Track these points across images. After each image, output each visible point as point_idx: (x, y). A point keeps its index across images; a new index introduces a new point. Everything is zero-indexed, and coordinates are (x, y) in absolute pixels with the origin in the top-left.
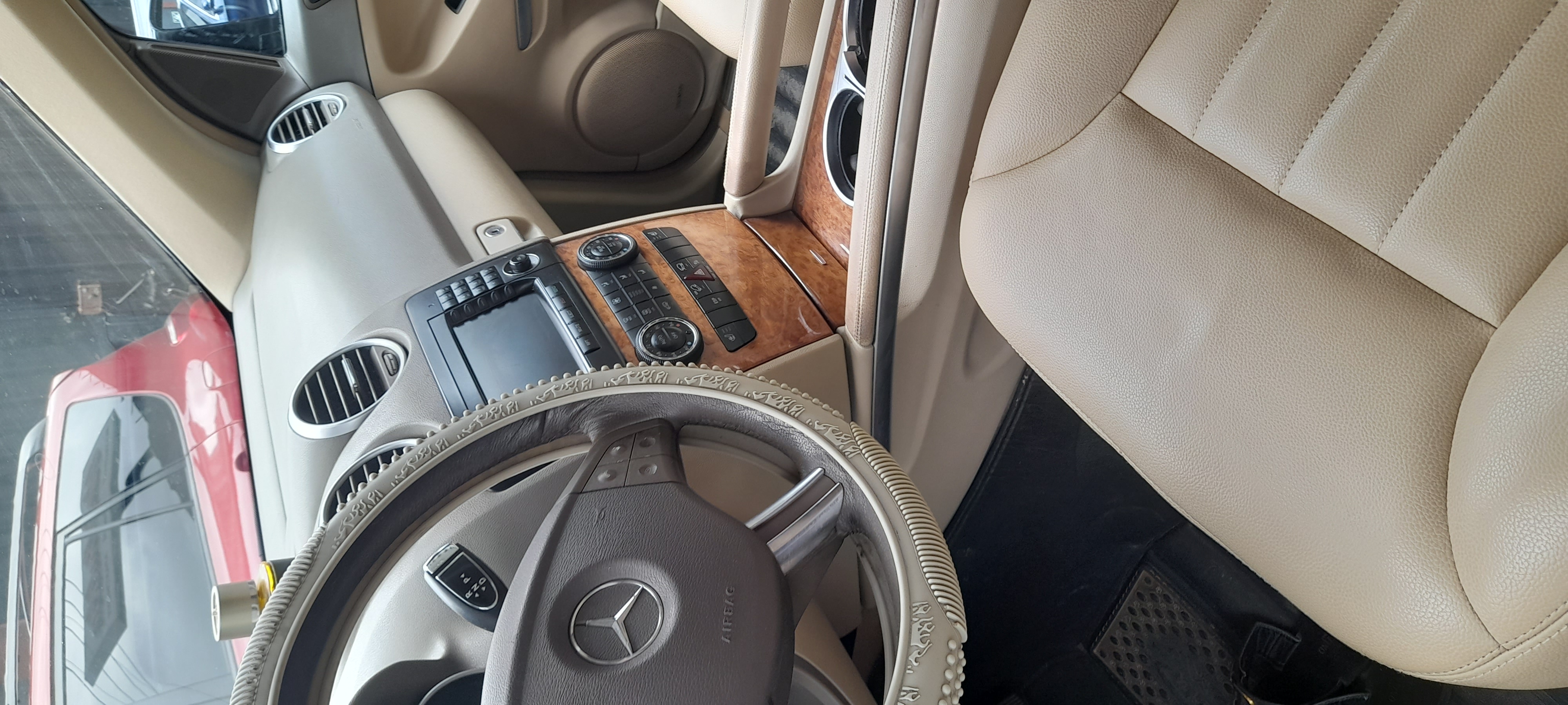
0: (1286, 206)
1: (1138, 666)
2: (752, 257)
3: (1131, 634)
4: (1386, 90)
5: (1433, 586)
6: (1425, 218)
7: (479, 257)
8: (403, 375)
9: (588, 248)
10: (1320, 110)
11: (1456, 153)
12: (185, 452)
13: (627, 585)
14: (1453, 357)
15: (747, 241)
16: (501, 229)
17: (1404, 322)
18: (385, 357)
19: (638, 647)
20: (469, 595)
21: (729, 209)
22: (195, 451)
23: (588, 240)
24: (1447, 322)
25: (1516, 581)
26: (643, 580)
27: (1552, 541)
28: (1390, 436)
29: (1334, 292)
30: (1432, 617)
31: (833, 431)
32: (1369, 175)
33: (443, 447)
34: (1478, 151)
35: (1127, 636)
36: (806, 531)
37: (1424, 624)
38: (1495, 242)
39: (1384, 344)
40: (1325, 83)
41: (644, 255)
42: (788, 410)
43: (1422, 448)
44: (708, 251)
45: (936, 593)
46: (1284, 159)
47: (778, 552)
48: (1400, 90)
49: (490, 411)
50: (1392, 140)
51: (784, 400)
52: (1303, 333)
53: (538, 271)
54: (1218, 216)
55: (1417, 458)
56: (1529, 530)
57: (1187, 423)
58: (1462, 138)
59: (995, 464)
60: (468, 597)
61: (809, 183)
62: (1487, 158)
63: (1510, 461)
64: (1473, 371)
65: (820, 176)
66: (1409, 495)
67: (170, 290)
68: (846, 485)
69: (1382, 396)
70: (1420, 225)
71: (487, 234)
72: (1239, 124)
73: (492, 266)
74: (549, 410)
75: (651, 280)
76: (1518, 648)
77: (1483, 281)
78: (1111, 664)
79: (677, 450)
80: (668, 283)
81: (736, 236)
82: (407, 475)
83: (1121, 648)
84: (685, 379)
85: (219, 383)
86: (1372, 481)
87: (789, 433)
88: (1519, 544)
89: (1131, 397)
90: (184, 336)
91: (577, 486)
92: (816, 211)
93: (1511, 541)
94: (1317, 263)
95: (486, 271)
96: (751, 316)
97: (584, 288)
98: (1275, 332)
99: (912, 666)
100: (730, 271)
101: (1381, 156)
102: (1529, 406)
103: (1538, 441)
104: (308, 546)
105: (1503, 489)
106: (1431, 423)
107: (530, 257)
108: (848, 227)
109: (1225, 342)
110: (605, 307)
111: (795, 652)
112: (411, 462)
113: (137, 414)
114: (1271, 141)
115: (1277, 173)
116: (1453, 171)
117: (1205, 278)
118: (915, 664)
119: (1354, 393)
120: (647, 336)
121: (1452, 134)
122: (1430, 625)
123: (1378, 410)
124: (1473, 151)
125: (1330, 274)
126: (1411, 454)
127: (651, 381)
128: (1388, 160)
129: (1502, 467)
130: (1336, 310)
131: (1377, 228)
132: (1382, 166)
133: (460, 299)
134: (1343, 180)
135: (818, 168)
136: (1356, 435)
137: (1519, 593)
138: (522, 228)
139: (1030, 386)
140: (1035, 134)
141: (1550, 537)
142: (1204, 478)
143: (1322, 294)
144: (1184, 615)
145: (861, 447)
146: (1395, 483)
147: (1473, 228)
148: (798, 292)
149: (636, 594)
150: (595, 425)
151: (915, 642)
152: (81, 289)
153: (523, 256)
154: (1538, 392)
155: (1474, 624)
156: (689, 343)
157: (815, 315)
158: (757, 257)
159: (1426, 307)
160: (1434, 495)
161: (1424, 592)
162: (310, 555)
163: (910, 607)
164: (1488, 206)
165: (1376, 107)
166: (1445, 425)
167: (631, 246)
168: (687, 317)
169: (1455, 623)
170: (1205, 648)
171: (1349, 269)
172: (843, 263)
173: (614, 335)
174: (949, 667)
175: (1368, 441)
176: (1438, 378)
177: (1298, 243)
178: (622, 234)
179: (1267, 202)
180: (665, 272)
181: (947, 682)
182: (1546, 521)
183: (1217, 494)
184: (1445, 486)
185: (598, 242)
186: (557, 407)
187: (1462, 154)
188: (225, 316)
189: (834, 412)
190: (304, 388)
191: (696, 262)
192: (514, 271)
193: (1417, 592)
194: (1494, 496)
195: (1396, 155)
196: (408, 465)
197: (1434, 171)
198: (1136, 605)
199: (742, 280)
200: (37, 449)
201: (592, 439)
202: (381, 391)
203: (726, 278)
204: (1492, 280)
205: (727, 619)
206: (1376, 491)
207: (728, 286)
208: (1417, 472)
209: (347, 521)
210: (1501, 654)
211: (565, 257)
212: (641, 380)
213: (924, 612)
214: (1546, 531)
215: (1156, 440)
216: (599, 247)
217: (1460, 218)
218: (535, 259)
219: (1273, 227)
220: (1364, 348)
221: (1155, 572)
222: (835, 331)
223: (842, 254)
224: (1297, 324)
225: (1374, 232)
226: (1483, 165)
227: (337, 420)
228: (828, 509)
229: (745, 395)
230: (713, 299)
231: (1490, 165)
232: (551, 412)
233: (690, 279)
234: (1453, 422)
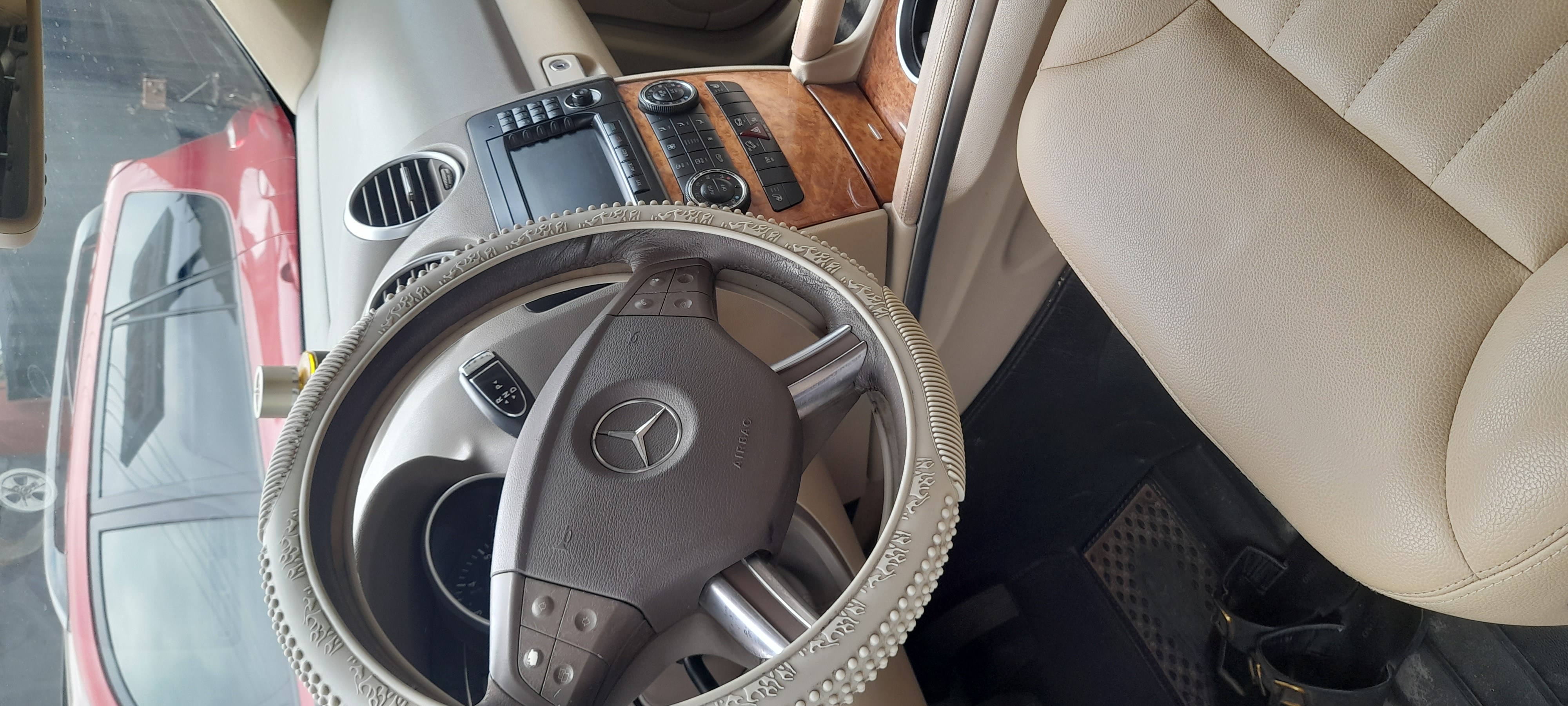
0: (1349, 129)
1: (1125, 574)
2: (810, 122)
3: (1124, 543)
4: (1471, 22)
5: (1420, 510)
6: (1484, 156)
7: (541, 86)
8: (458, 189)
9: (651, 91)
10: (1401, 34)
11: (1527, 94)
12: (233, 256)
13: (650, 404)
14: (1484, 296)
15: (808, 106)
16: (566, 64)
17: (1443, 256)
18: (442, 171)
19: (655, 461)
20: (499, 400)
21: (794, 72)
22: (243, 255)
23: (652, 83)
24: (1485, 261)
25: (1501, 514)
26: (666, 402)
27: (1543, 480)
28: (1407, 364)
29: (1379, 219)
30: (1413, 540)
31: (866, 291)
32: (1437, 106)
33: (492, 255)
34: (1551, 94)
35: (1119, 545)
36: (826, 382)
37: (1404, 546)
38: (1548, 188)
39: (1420, 275)
40: (1411, 8)
41: (704, 105)
42: (825, 266)
43: (1436, 379)
44: (767, 110)
45: (941, 452)
46: (1355, 81)
47: (796, 396)
48: (1485, 24)
49: (540, 228)
50: (1467, 74)
51: (822, 256)
52: (1342, 256)
53: (599, 108)
54: (1279, 131)
55: (1429, 389)
56: (1523, 467)
57: (1211, 332)
58: (1537, 80)
59: (1018, 361)
60: (498, 402)
61: (877, 57)
62: (1558, 102)
63: (1518, 400)
64: (1501, 312)
65: (889, 50)
66: (1414, 423)
67: (232, 95)
68: (870, 344)
69: (1408, 326)
70: (1478, 162)
71: (552, 67)
72: (1317, 41)
73: (554, 96)
74: (596, 234)
75: (707, 131)
76: (1490, 578)
77: (1529, 225)
78: (1099, 569)
79: (714, 291)
80: (724, 136)
81: (798, 100)
82: (455, 276)
83: (1112, 555)
84: (730, 224)
85: (272, 192)
86: (1381, 406)
87: (822, 289)
88: (1511, 479)
89: (1162, 301)
90: (242, 143)
91: (615, 307)
92: (880, 85)
93: (1504, 476)
94: (1368, 189)
95: (549, 100)
96: (801, 180)
97: (641, 130)
98: (1314, 252)
99: (909, 513)
100: (786, 133)
101: (1453, 89)
102: (1548, 349)
103: (1550, 383)
104: (356, 329)
105: (1506, 426)
106: (1449, 357)
107: (592, 93)
108: (909, 105)
109: (1263, 256)
110: (660, 151)
111: (798, 502)
112: (460, 264)
113: (190, 214)
114: (1346, 61)
115: (1345, 95)
116: (1521, 112)
117: (1255, 191)
118: (911, 512)
119: (1381, 320)
120: (698, 184)
121: (1528, 74)
122: (1410, 547)
123: (1400, 339)
124: (1545, 93)
125: (1379, 201)
126: (1424, 384)
127: (696, 221)
128: (1458, 93)
129: (1509, 405)
130: (1378, 237)
131: (1434, 161)
132: (1451, 99)
133: (520, 124)
134: (1411, 109)
135: (889, 42)
136: (1374, 361)
137: (1501, 526)
138: (587, 65)
139: (1065, 289)
140: (1111, 28)
141: (1542, 476)
142: (1219, 386)
143: (1368, 220)
144: (1178, 531)
145: (890, 310)
146: (1403, 409)
147: (1529, 171)
148: (850, 162)
149: (658, 414)
150: (637, 256)
151: (915, 492)
152: (147, 82)
153: (586, 90)
154: (1560, 337)
155: (1452, 550)
156: (737, 197)
157: (864, 187)
158: (814, 123)
159: (1468, 244)
160: (1439, 425)
161: (1410, 515)
162: (357, 337)
163: (914, 461)
164: (1549, 151)
165: (1457, 38)
166: (1463, 360)
167: (692, 95)
168: (739, 172)
169: (1435, 548)
170: (1193, 565)
171: (1400, 198)
172: (899, 141)
173: (665, 180)
174: (942, 520)
175: (1384, 367)
176: (1465, 314)
177: (1353, 167)
178: (686, 82)
179: (1331, 123)
180: (722, 126)
181: (939, 533)
182: (1541, 460)
183: (1229, 402)
184: (1451, 418)
185: (660, 86)
186: (604, 233)
187: (1534, 96)
188: (289, 118)
189: (869, 274)
190: (361, 191)
191: (754, 120)
192: (575, 104)
193: (1403, 515)
194: (1496, 432)
195: (1467, 89)
196: (457, 267)
197: (1503, 109)
198: (1133, 516)
199: (798, 144)
200: (93, 232)
201: (633, 270)
202: (435, 202)
203: (782, 139)
204: (1537, 225)
205: (741, 447)
206: (1383, 416)
207: (783, 147)
208: (1426, 402)
209: (394, 310)
210: (1473, 582)
211: (627, 97)
212: (687, 218)
213: (927, 468)
214: (1539, 469)
215: (1178, 345)
216: (660, 92)
217: (1518, 159)
218: (597, 95)
219: (1332, 148)
220: (1399, 277)
221: (1157, 486)
222: (881, 207)
223: (899, 133)
224: (1337, 247)
225: (1431, 165)
226: (1552, 109)
227: (390, 225)
228: (849, 364)
229: (786, 246)
230: (766, 158)
231: (1560, 109)
232: (598, 238)
233: (746, 135)
234: (1472, 359)
